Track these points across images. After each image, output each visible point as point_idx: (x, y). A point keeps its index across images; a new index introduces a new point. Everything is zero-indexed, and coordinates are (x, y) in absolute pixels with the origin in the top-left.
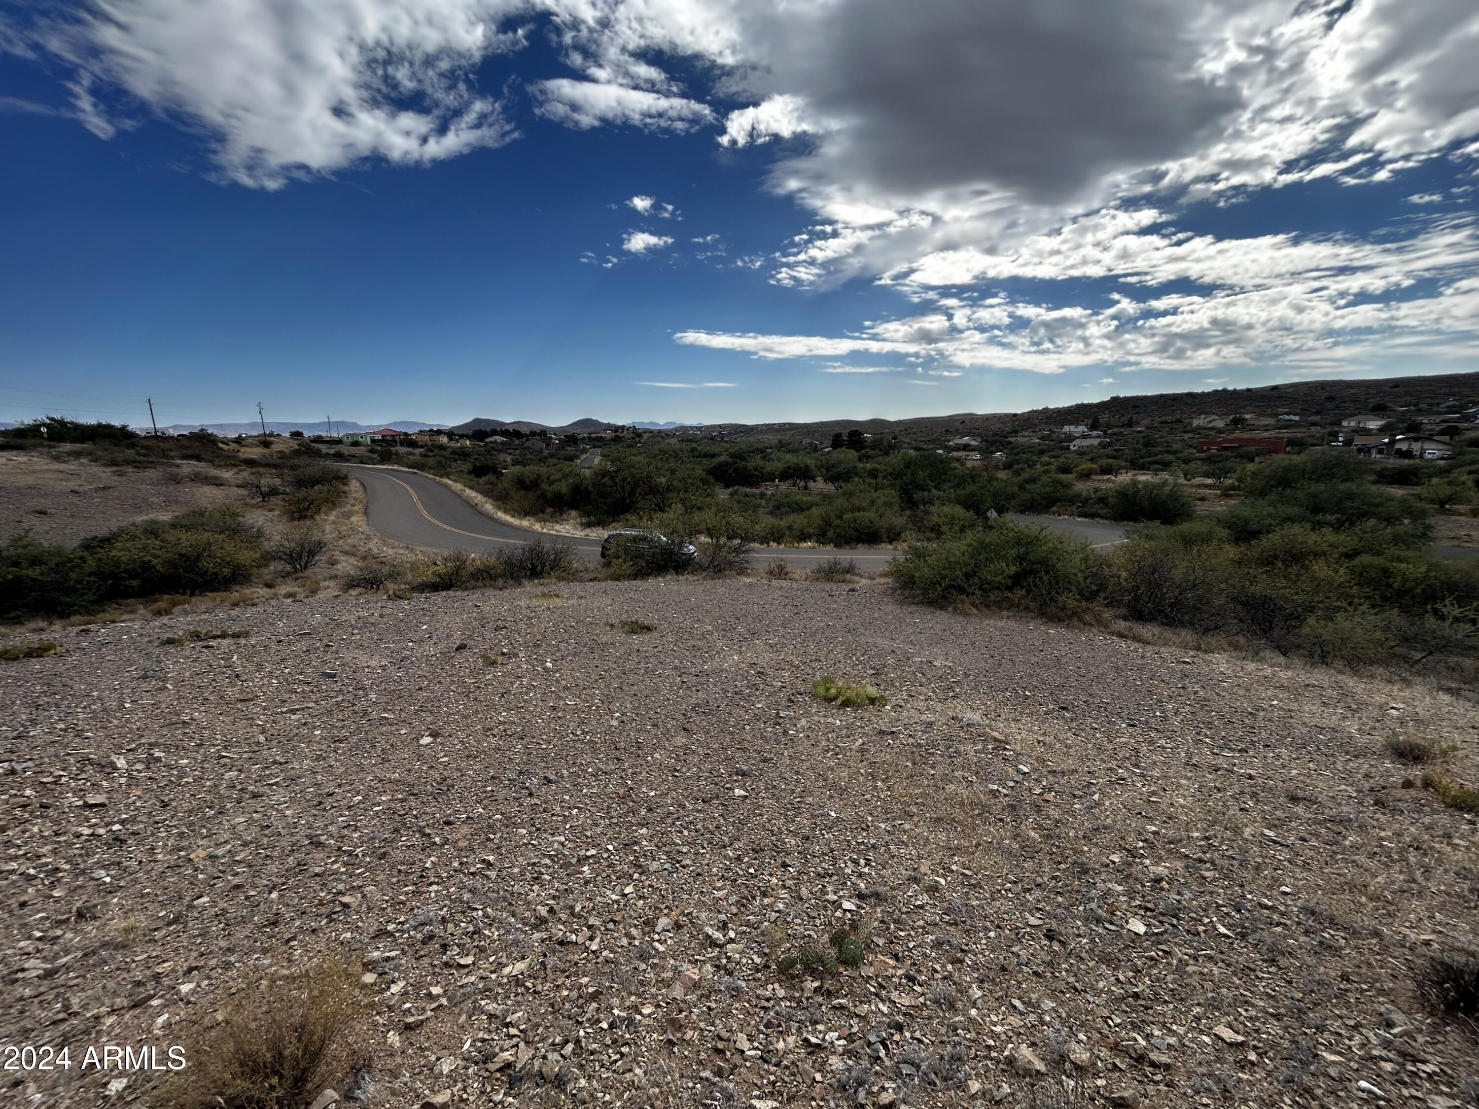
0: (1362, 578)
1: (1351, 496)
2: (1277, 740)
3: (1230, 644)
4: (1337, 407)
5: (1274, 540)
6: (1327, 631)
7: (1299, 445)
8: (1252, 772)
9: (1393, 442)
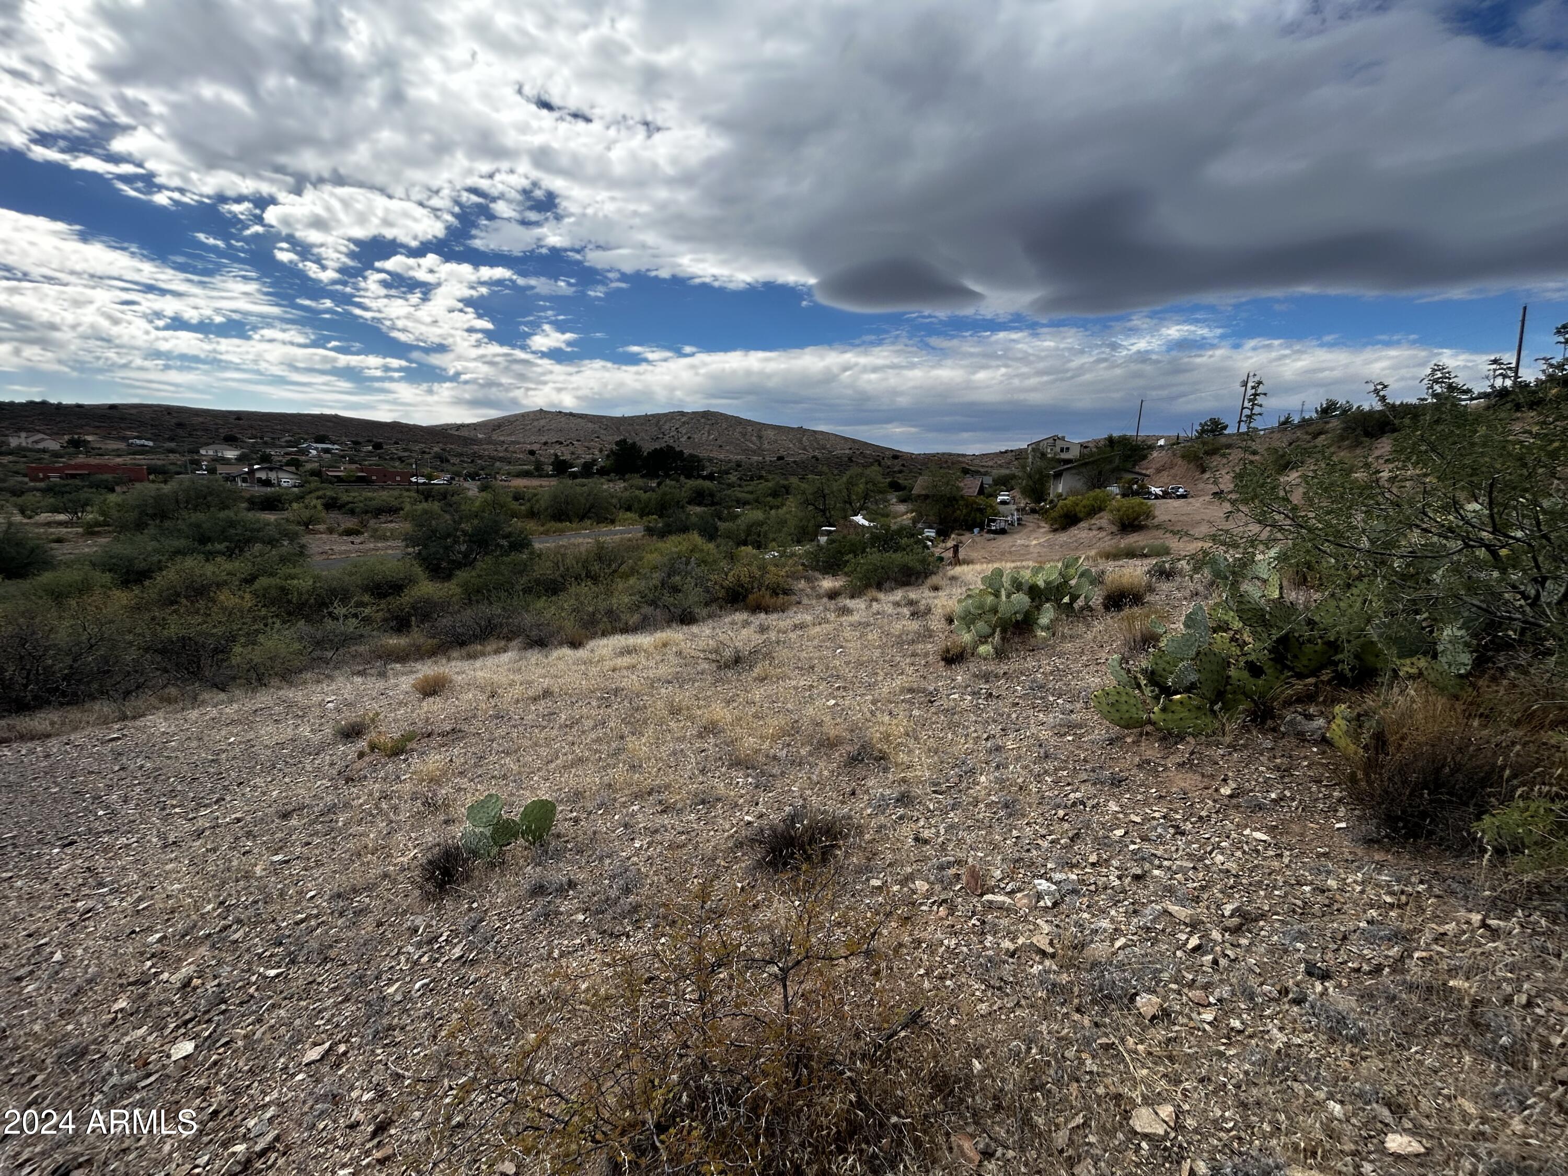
0: (266, 599)
1: (232, 524)
2: (248, 773)
3: (162, 700)
4: (190, 435)
5: (169, 576)
6: (256, 655)
7: (163, 473)
8: (238, 815)
9: (252, 472)
